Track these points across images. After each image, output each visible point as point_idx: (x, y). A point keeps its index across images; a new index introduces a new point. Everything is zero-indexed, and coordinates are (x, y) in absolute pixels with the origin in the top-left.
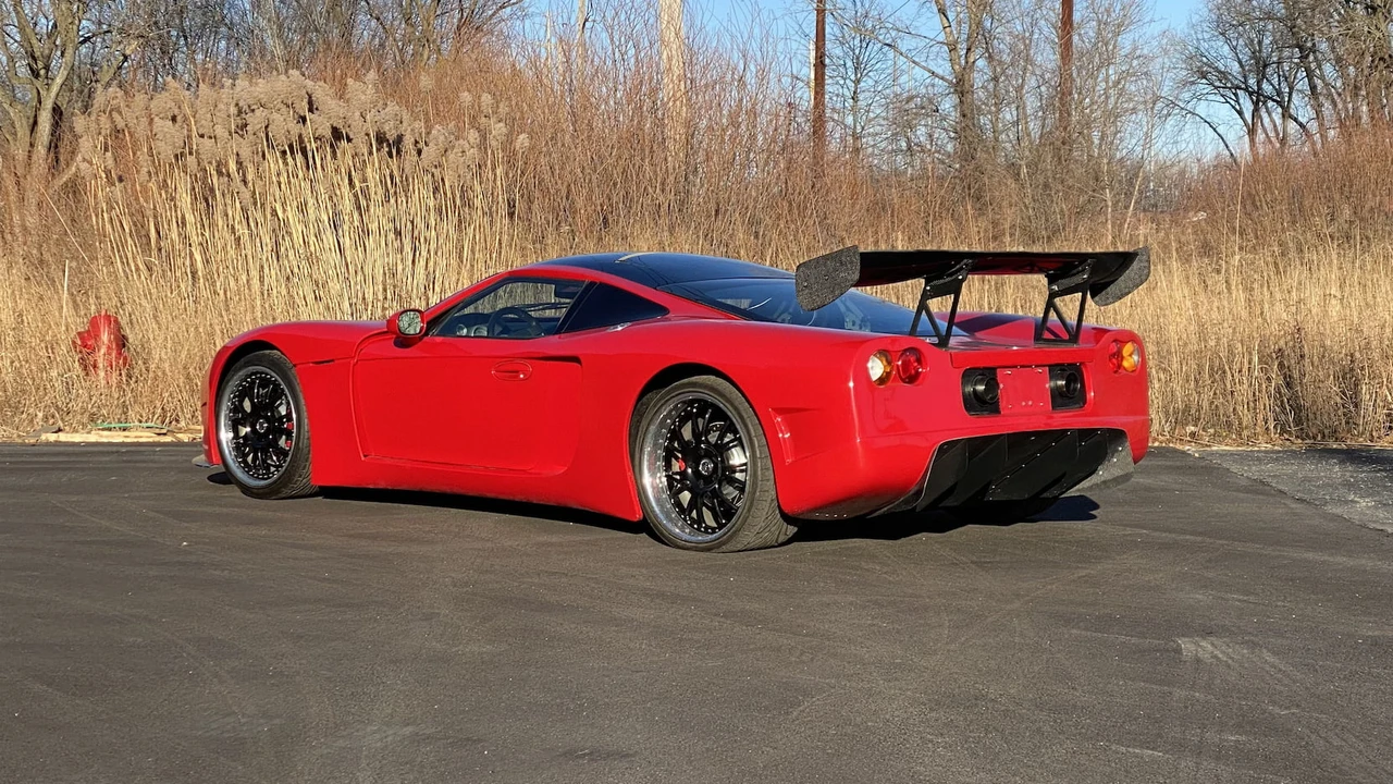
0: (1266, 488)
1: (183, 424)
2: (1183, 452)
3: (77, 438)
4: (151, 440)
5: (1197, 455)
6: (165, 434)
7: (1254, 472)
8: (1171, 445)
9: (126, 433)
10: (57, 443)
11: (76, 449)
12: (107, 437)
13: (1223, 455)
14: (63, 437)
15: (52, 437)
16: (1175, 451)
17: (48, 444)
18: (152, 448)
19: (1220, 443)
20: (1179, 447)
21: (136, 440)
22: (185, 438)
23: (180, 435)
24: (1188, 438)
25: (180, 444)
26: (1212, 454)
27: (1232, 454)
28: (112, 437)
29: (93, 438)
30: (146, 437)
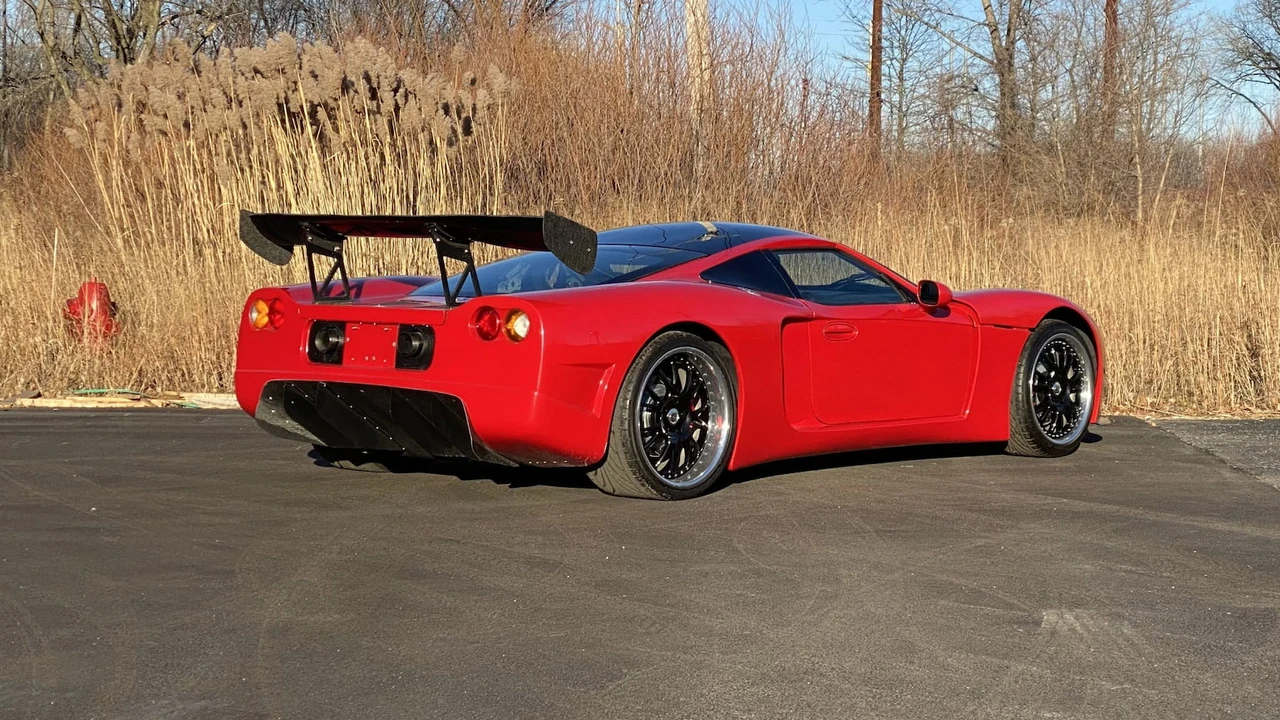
0: (1209, 457)
1: (159, 390)
2: (1142, 423)
3: (51, 403)
4: (124, 405)
5: (1154, 425)
6: (138, 400)
7: (1203, 441)
8: (1132, 414)
9: (100, 399)
10: (33, 409)
11: (47, 414)
12: (81, 402)
13: (1179, 424)
14: (38, 403)
15: (27, 402)
16: (1134, 419)
17: (23, 409)
18: (121, 414)
19: (1180, 412)
20: (1139, 416)
21: (109, 406)
22: (158, 403)
23: (153, 401)
24: (1150, 408)
25: (155, 409)
26: (1171, 423)
27: (1189, 423)
28: (86, 402)
29: (67, 403)
30: (121, 402)
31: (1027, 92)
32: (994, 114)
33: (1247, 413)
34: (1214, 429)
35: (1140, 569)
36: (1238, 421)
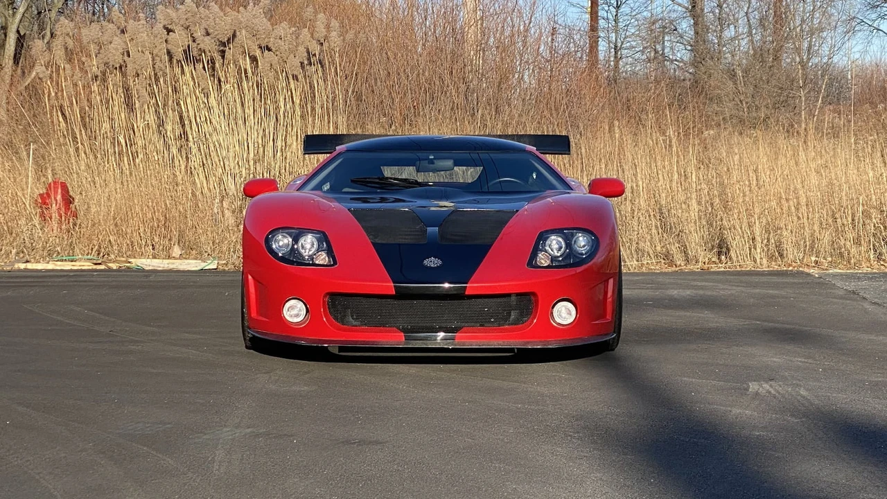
0: (856, 296)
1: (113, 256)
2: (808, 274)
3: (40, 266)
4: (90, 268)
5: (817, 276)
6: (100, 264)
7: (851, 286)
8: (801, 269)
9: (73, 263)
10: (26, 270)
11: (40, 274)
12: (60, 265)
13: (834, 275)
14: (30, 266)
15: (22, 266)
16: (802, 273)
17: (20, 270)
18: (91, 273)
19: (835, 267)
20: (806, 270)
21: (80, 268)
22: (114, 266)
23: (110, 265)
24: (813, 264)
25: (110, 270)
26: (829, 275)
27: (841, 275)
28: (63, 266)
29: (50, 266)
30: (87, 266)
31: (715, 31)
32: (689, 48)
33: (882, 267)
34: (859, 278)
35: (810, 361)
36: (876, 273)
